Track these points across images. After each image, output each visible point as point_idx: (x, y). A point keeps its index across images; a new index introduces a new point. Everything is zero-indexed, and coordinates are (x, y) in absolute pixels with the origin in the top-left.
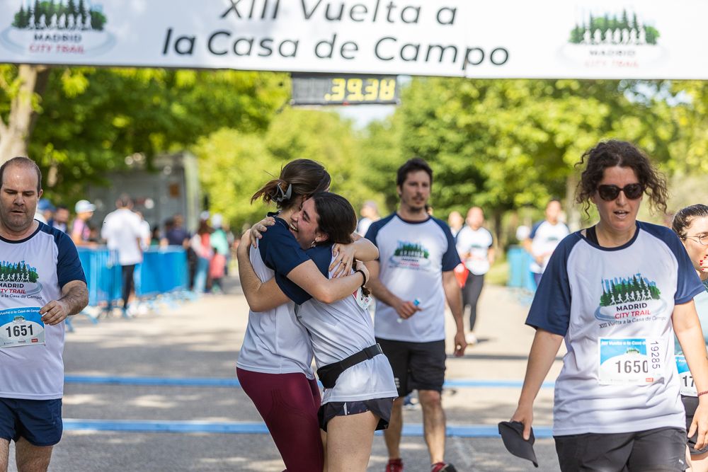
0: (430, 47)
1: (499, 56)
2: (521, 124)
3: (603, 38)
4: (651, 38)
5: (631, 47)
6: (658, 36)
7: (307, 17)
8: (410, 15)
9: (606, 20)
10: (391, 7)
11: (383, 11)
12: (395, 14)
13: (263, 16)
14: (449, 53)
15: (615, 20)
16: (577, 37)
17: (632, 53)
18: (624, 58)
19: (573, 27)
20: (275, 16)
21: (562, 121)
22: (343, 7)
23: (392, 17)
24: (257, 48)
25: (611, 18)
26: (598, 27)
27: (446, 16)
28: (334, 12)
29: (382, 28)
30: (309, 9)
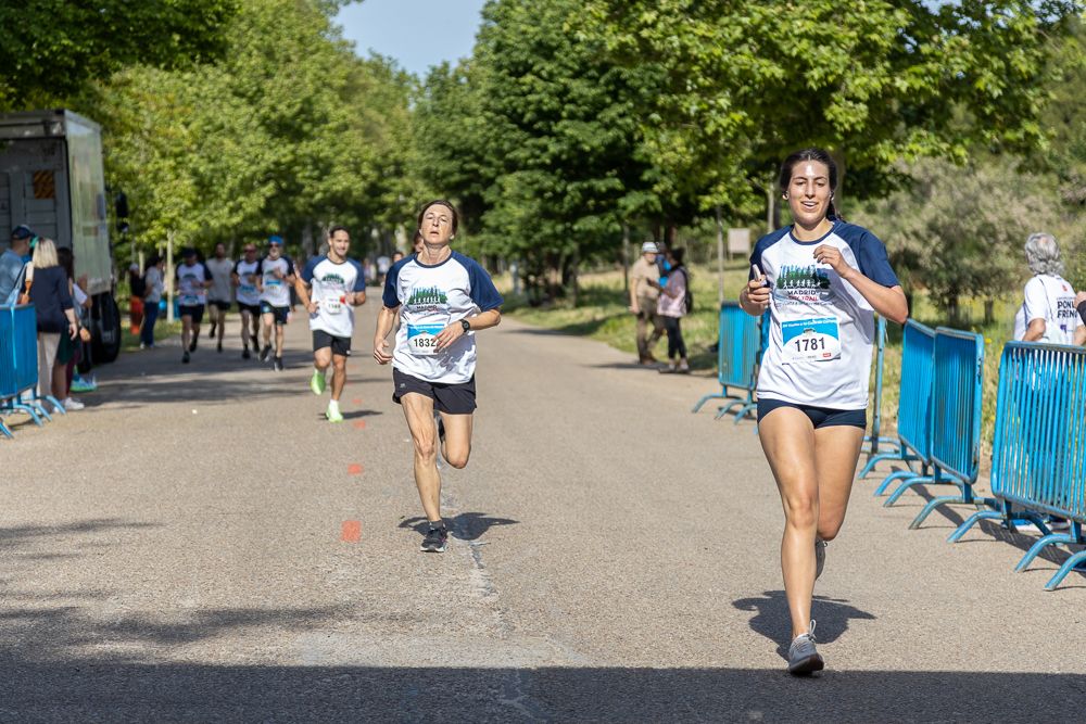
2: (732, 47)
21: (819, 40)
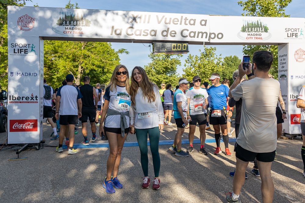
0: (199, 33)
1: (220, 36)
3: (252, 30)
4: (266, 30)
5: (260, 33)
6: (268, 29)
7: (159, 23)
8: (192, 22)
9: (252, 24)
10: (186, 19)
11: (183, 21)
12: (187, 22)
13: (144, 22)
14: (205, 35)
15: (255, 24)
16: (244, 30)
17: (260, 35)
18: (258, 37)
19: (243, 26)
20: (148, 22)
22: (171, 19)
23: (187, 23)
24: (143, 33)
25: (254, 23)
26: (250, 27)
27: (203, 23)
28: (168, 21)
29: (183, 27)
30: (160, 20)
